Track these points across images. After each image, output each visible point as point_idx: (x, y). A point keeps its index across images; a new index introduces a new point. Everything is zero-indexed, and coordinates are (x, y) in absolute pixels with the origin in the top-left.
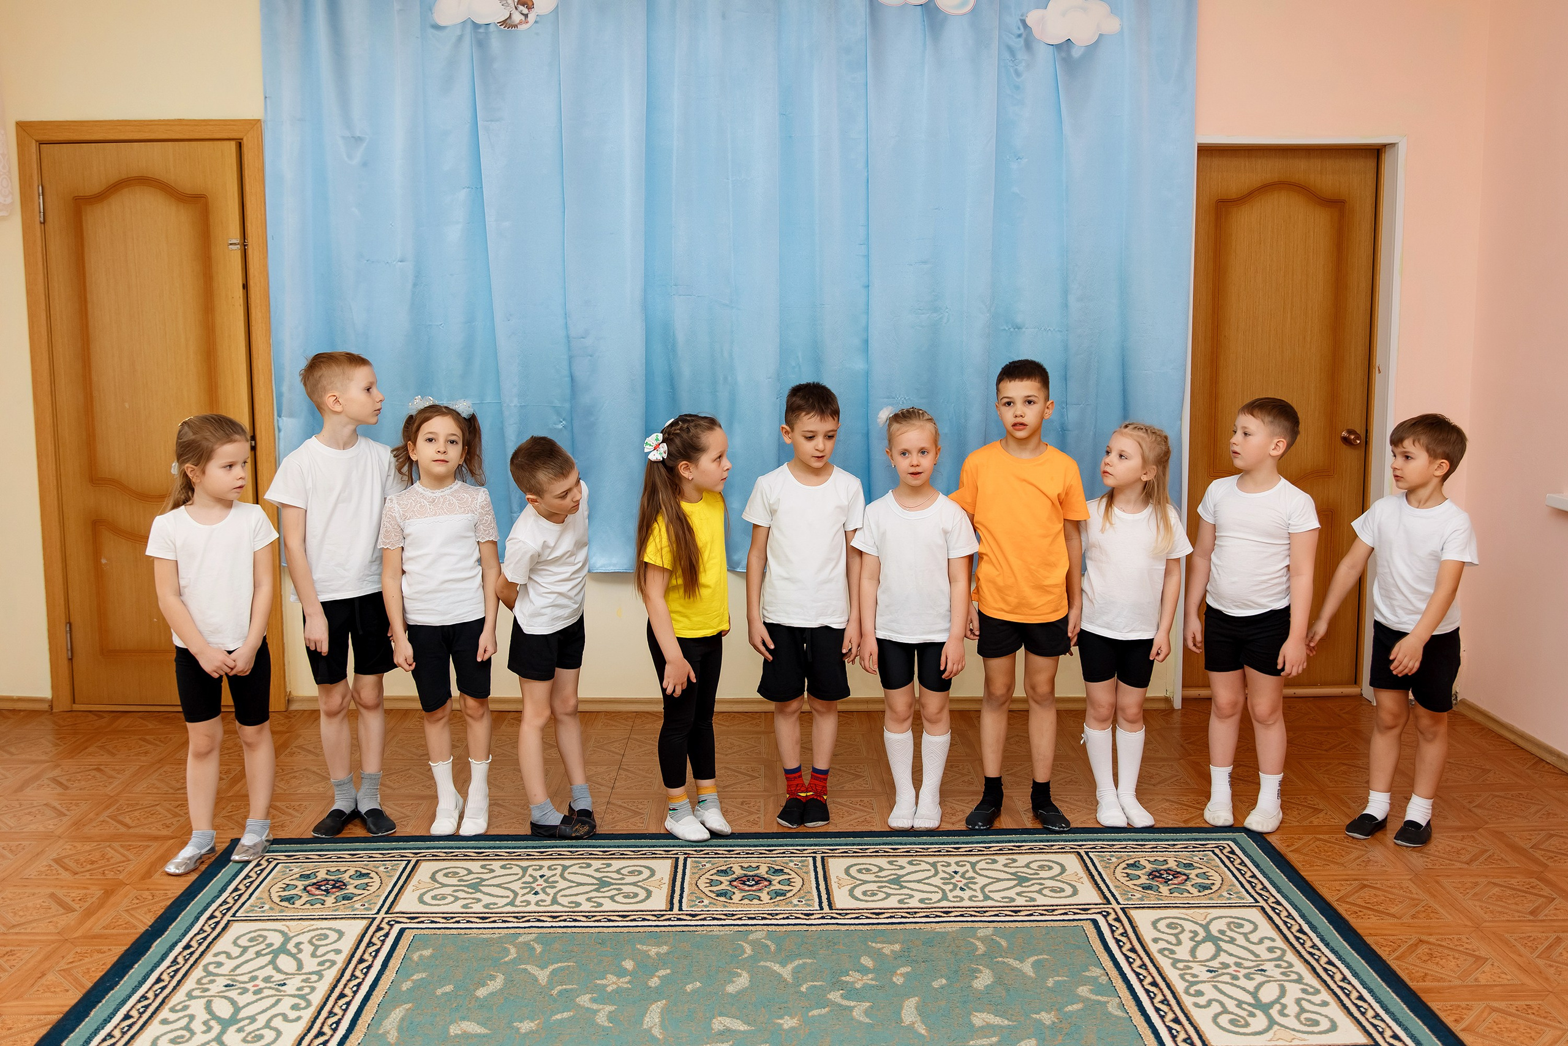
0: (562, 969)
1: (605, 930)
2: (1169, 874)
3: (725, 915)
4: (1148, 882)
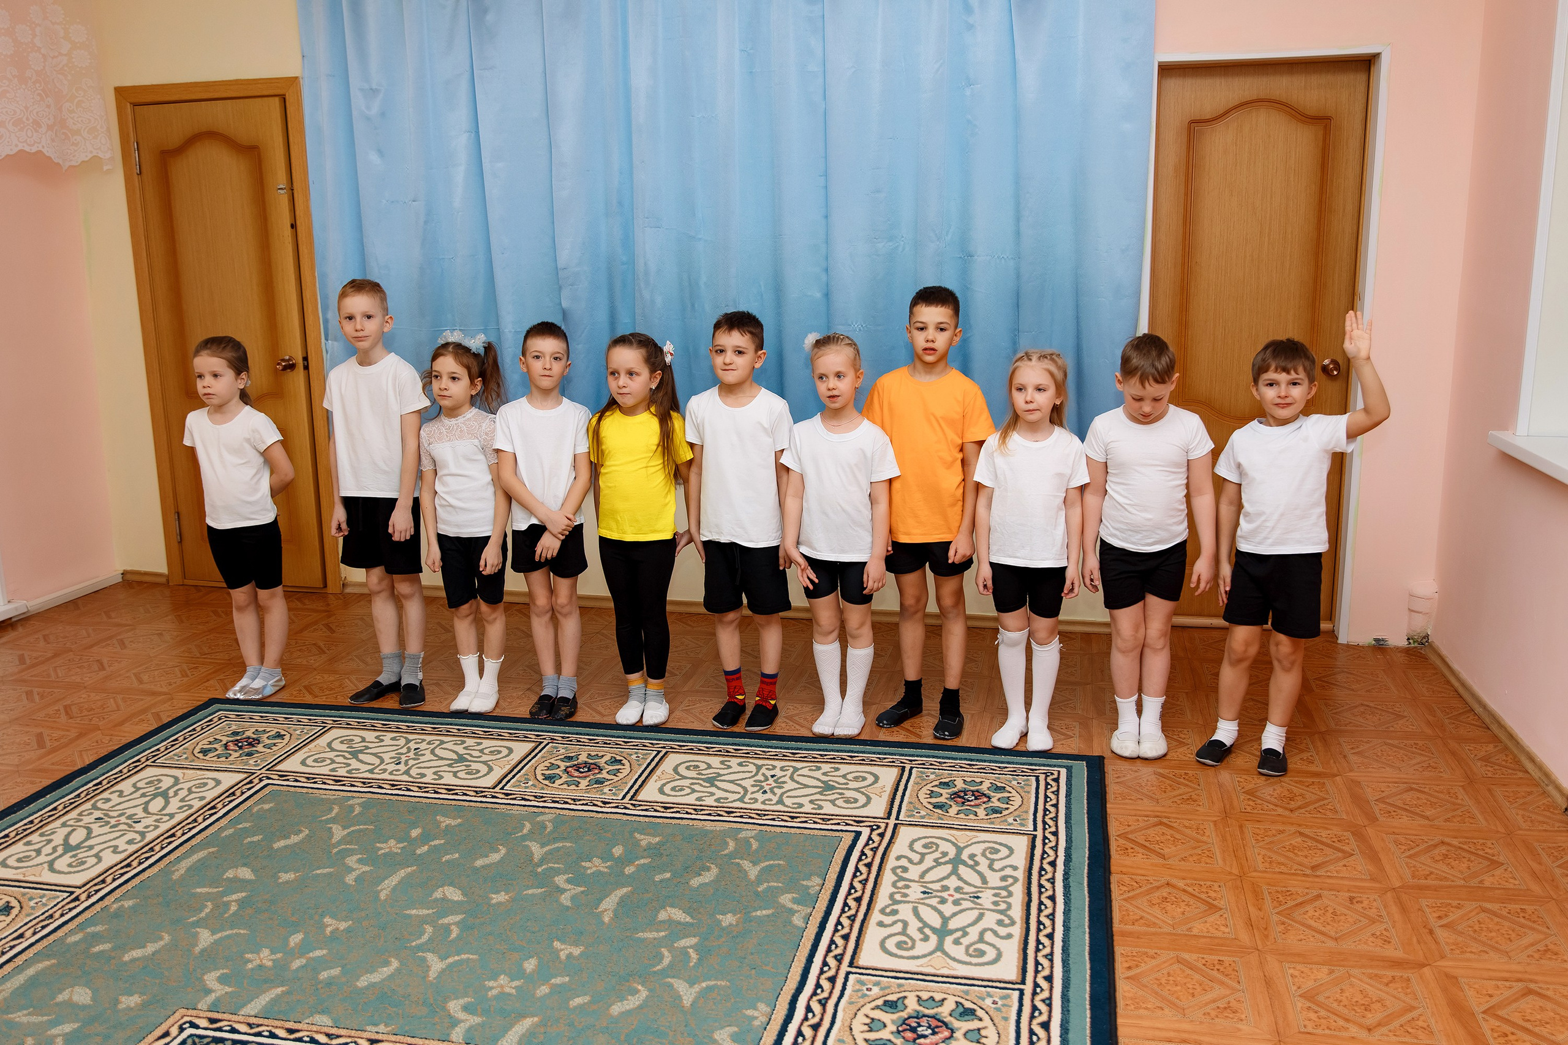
0: (360, 831)
1: (424, 800)
2: (973, 795)
3: (535, 797)
4: (946, 801)
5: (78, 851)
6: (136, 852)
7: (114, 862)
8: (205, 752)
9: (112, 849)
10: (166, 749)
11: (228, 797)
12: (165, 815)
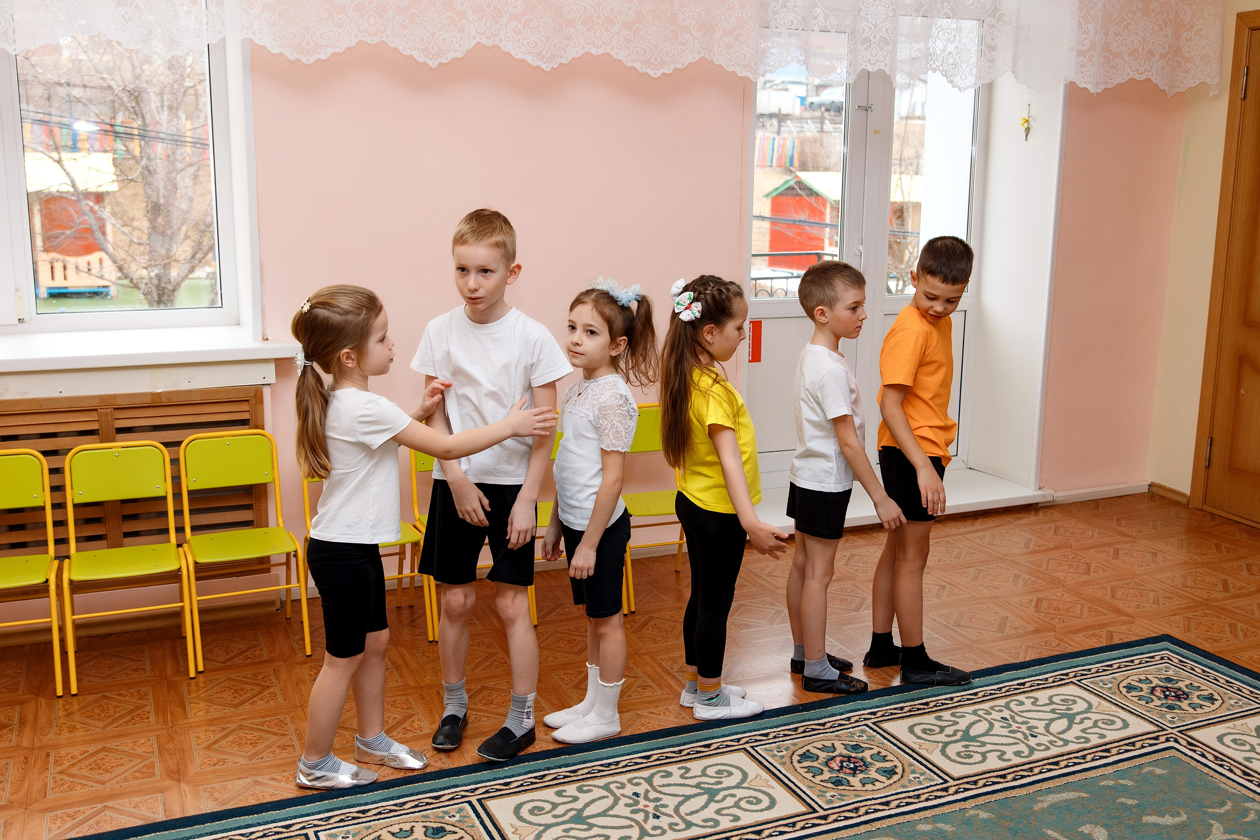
5: (972, 743)
6: (1017, 766)
7: (993, 767)
8: (1130, 688)
9: (999, 753)
10: (1097, 672)
11: (1127, 745)
12: (1061, 739)
